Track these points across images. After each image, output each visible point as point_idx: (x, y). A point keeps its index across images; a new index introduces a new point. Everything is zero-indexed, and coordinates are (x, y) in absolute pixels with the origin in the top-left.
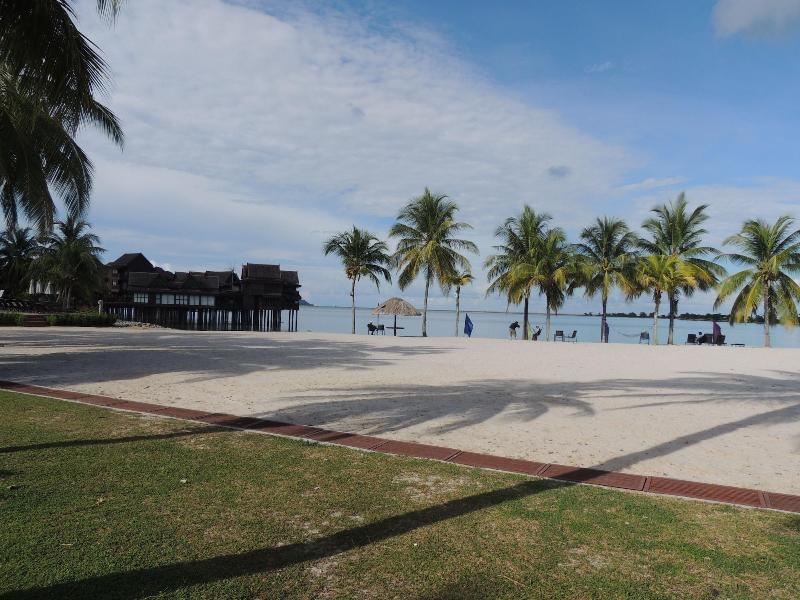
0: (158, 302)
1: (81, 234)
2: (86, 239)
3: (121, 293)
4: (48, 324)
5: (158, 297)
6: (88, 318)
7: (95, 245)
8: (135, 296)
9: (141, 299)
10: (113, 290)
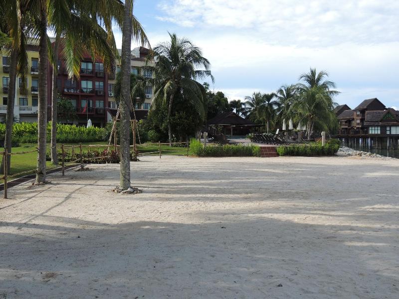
0: (388, 133)
1: (321, 82)
2: (325, 86)
3: (362, 128)
4: (277, 155)
5: (388, 129)
6: (312, 149)
7: (331, 89)
8: (370, 128)
9: (375, 131)
10: (357, 126)
